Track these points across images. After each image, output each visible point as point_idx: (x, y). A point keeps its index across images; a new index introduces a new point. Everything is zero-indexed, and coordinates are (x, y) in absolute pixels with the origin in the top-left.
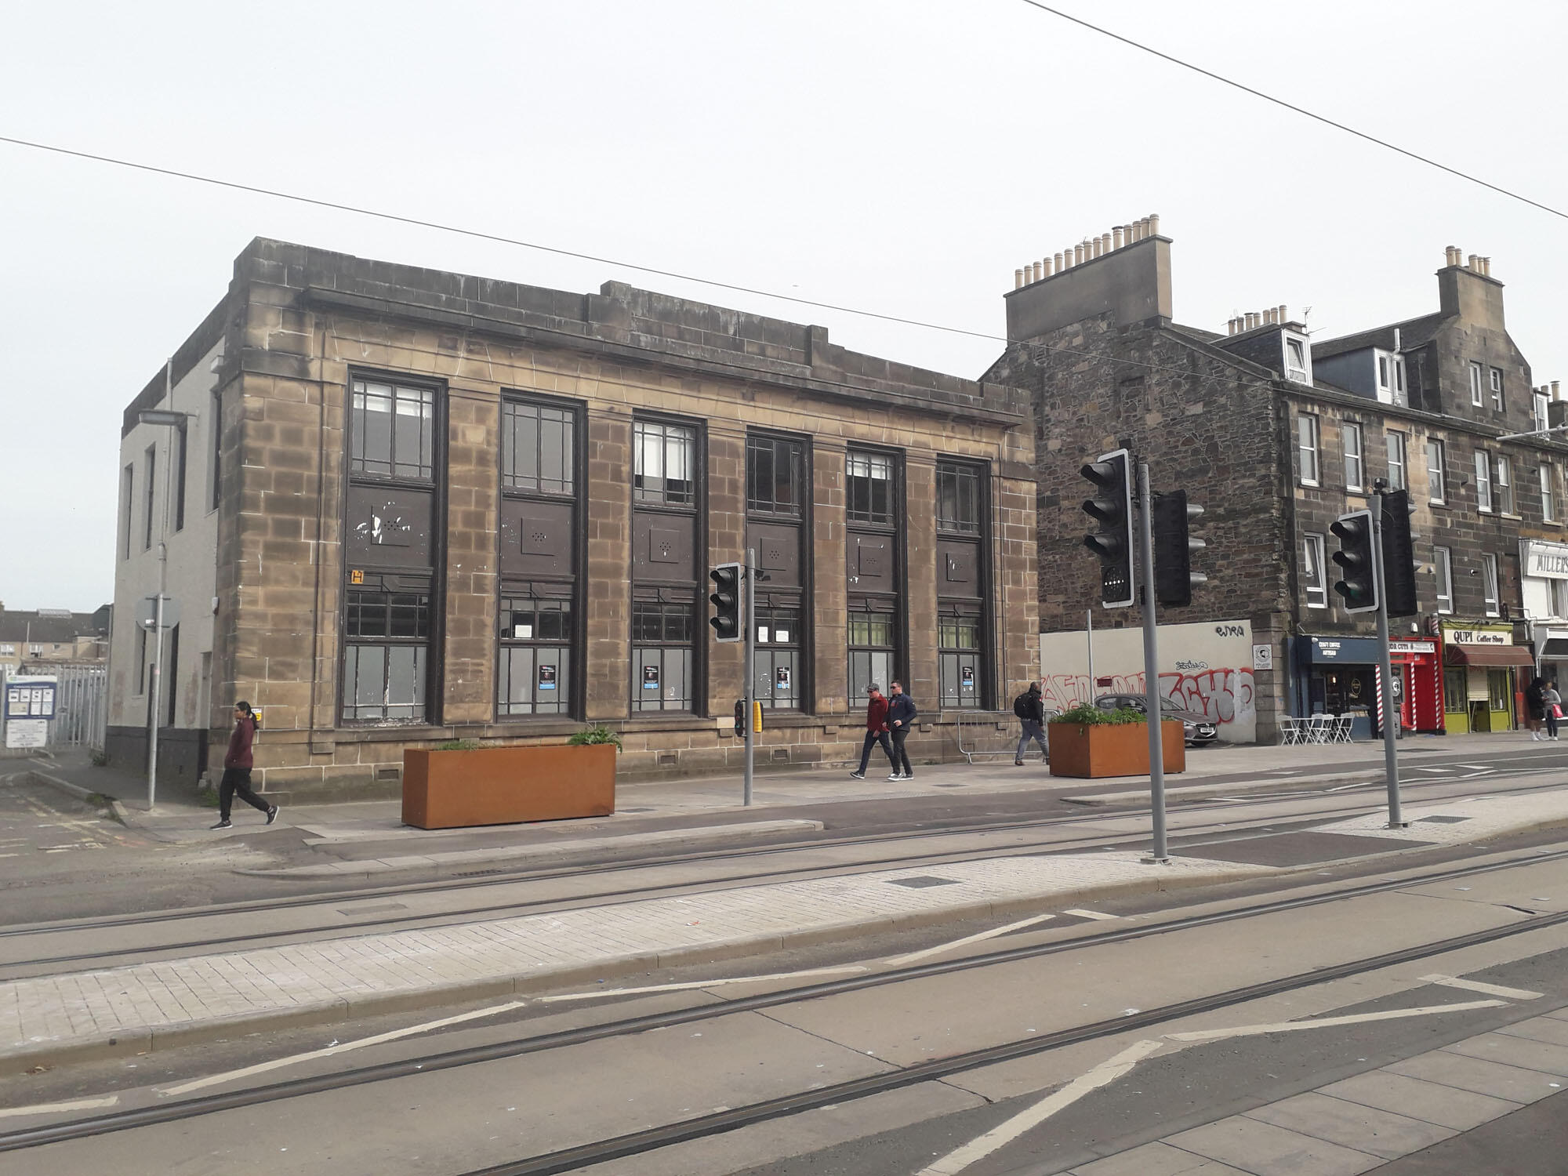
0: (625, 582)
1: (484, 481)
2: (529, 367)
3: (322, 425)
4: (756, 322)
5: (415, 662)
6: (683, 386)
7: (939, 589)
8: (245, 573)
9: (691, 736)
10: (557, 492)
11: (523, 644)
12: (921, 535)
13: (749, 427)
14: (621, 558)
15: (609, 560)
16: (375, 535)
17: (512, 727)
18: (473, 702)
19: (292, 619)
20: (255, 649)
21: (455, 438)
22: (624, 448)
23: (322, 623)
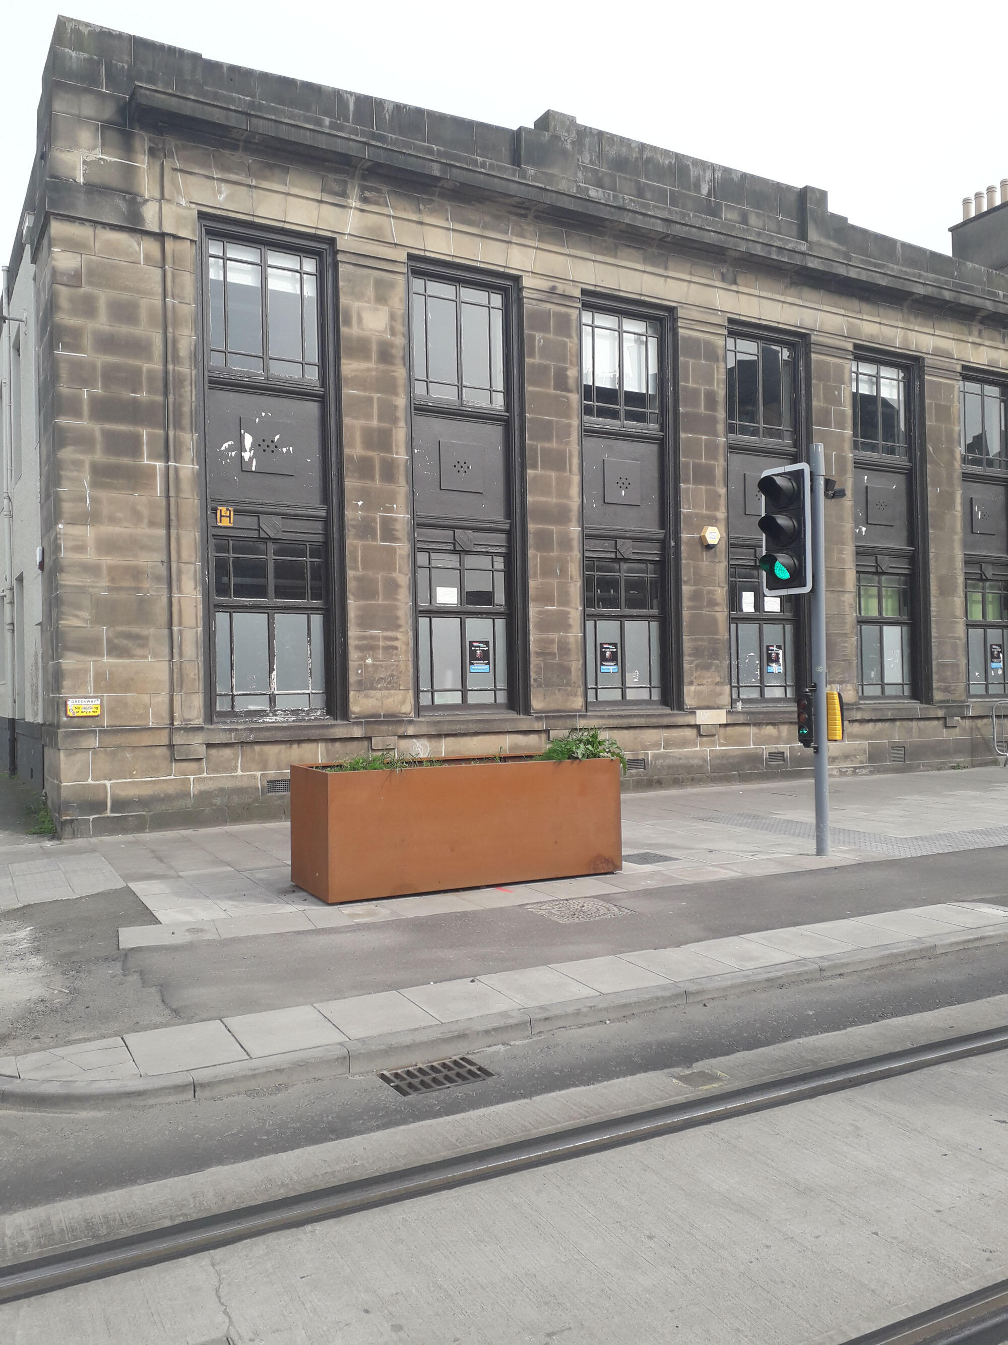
0: (575, 530)
1: (387, 385)
2: (445, 225)
3: (165, 296)
4: (735, 179)
5: (309, 635)
6: (645, 261)
7: (965, 545)
8: (67, 507)
9: (664, 734)
10: (484, 405)
11: (446, 612)
12: (944, 472)
13: (730, 321)
14: (568, 497)
15: (553, 500)
16: (246, 459)
17: (439, 722)
18: (387, 688)
19: (136, 573)
20: (85, 614)
21: (348, 323)
22: (569, 345)
23: (179, 580)
